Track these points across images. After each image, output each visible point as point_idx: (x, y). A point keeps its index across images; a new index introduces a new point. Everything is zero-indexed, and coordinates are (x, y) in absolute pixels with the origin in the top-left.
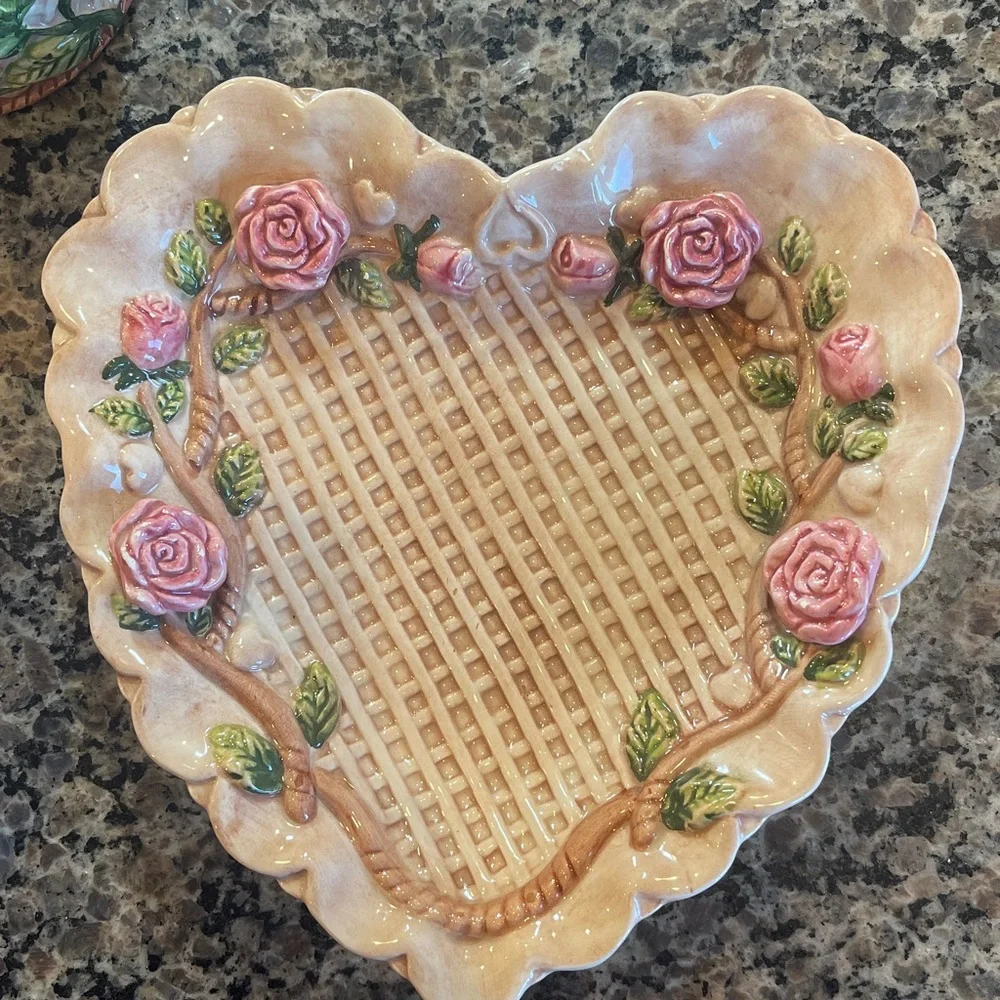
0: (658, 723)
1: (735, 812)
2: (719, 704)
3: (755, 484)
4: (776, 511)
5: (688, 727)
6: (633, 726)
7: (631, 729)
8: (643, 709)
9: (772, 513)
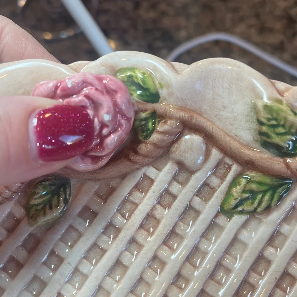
0: (244, 191)
1: (281, 97)
2: (207, 155)
3: (36, 210)
4: (51, 185)
5: (235, 168)
6: (256, 209)
7: (259, 209)
8: (240, 209)
9: (53, 188)
